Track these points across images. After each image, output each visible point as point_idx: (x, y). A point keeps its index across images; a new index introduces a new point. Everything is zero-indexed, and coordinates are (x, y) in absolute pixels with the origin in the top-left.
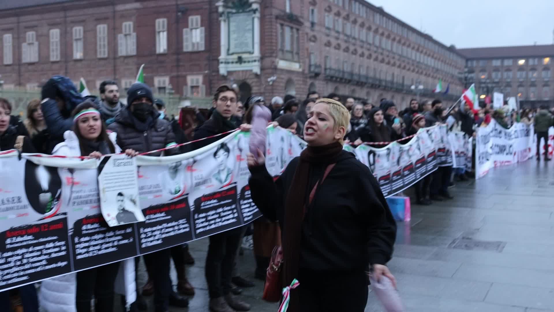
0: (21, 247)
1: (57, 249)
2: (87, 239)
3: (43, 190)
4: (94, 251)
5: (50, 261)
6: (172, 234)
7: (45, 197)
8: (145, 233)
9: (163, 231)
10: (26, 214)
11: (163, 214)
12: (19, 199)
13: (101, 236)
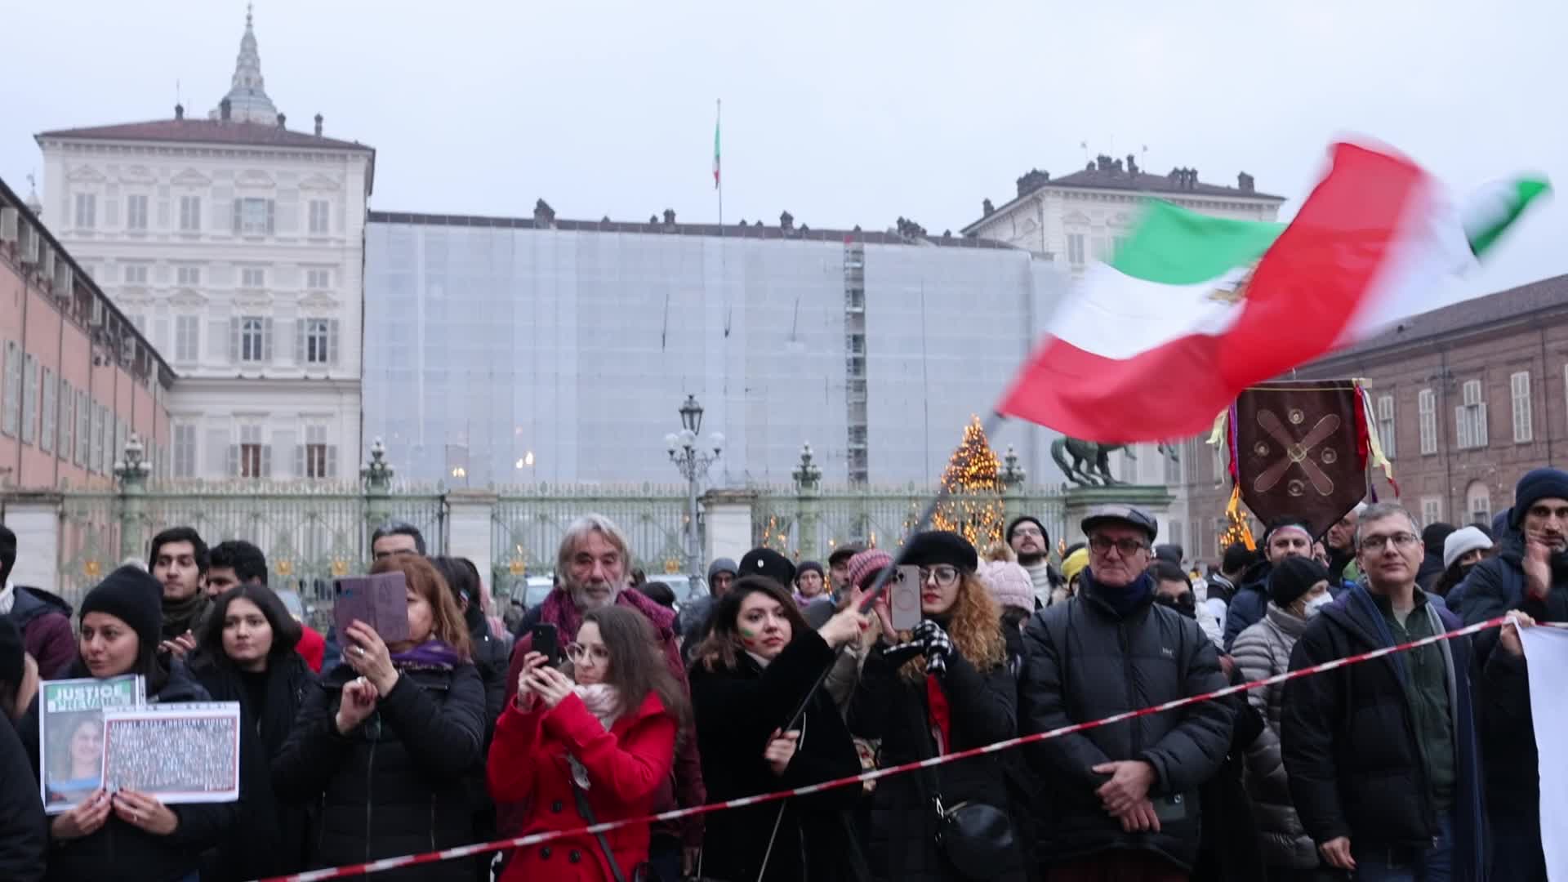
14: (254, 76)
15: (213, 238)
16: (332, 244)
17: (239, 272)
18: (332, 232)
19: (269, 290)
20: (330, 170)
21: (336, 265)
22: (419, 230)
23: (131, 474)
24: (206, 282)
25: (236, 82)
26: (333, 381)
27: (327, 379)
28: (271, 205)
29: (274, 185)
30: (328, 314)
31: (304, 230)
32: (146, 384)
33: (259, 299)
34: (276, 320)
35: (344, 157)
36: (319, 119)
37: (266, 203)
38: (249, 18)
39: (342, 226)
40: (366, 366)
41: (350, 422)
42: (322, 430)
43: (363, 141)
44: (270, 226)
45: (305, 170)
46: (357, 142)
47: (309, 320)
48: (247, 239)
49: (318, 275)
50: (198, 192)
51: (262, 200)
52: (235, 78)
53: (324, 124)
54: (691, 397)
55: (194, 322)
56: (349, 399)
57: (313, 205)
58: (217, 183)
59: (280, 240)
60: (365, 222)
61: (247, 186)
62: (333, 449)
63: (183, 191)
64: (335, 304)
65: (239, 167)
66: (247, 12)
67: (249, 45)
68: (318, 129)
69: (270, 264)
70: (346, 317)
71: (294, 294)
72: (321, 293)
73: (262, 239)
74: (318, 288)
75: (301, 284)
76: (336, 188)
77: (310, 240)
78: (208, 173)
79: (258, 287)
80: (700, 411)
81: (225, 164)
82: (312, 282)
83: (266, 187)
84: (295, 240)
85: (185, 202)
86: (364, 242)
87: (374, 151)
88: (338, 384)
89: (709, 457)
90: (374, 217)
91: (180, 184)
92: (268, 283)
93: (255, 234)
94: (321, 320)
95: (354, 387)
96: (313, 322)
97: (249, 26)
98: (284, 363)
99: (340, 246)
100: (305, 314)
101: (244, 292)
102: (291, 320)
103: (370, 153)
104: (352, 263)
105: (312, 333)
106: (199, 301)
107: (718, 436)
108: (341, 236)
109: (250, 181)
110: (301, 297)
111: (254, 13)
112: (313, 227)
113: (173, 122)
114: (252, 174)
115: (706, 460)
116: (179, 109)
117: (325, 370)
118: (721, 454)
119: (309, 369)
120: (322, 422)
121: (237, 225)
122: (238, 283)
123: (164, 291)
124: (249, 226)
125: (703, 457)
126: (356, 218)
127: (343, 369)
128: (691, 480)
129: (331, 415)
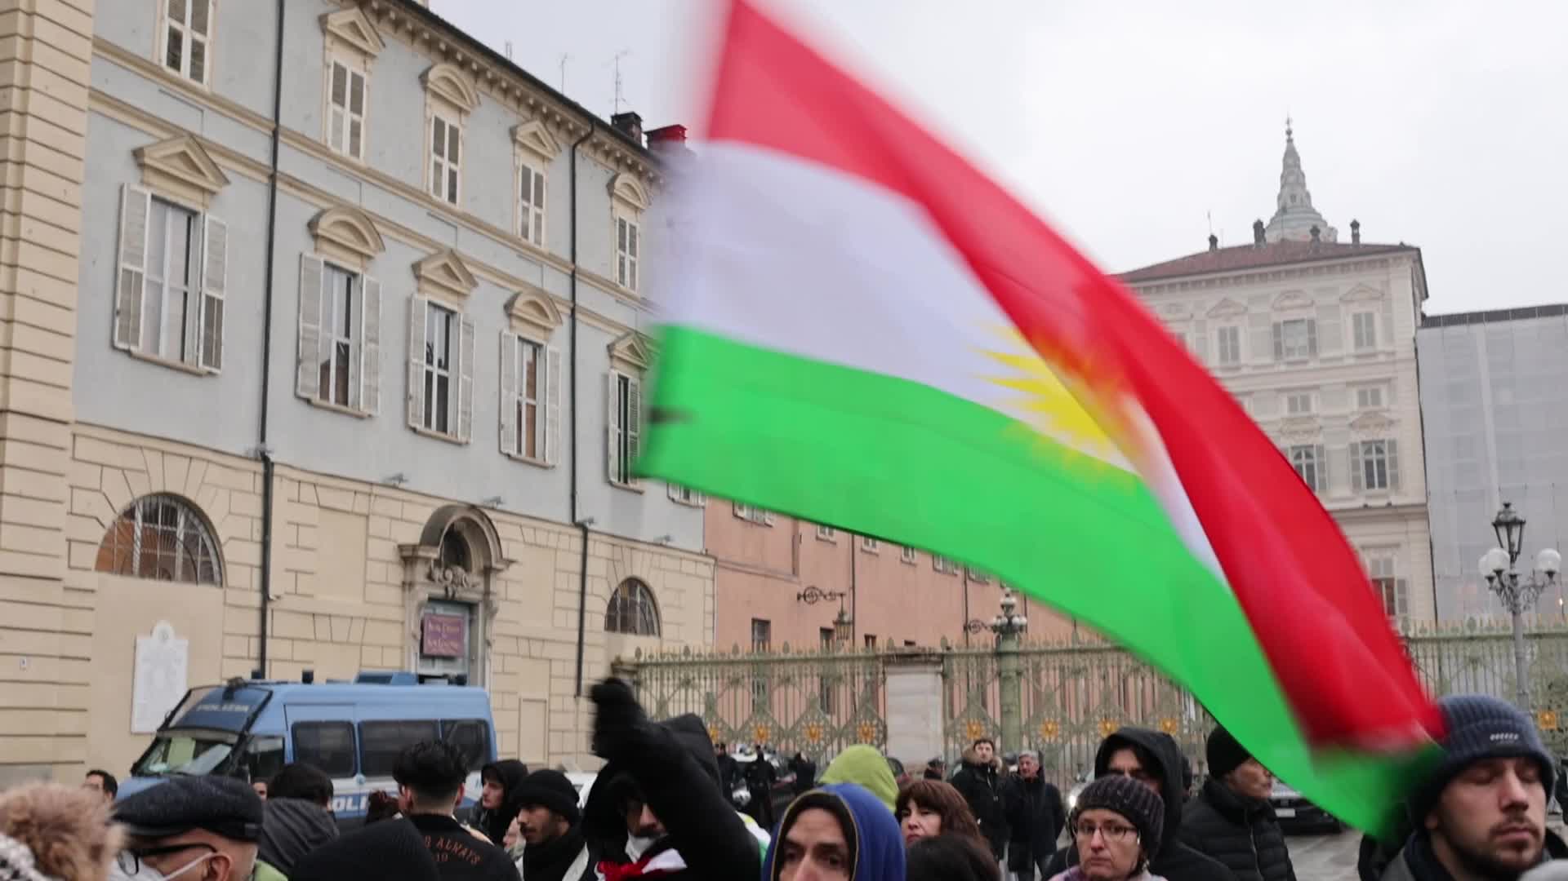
14: (1298, 191)
15: (1256, 367)
16: (1382, 358)
17: (1284, 400)
18: (1380, 344)
19: (1318, 416)
20: (1372, 278)
21: (1388, 381)
22: (1478, 329)
23: (1007, 630)
25: (1281, 202)
26: (1396, 507)
27: (1389, 505)
28: (1312, 324)
29: (1313, 303)
30: (1383, 435)
31: (1349, 347)
33: (1307, 426)
34: (1327, 447)
35: (1384, 262)
36: (1355, 225)
37: (1306, 322)
38: (1289, 133)
39: (1390, 338)
40: (1430, 488)
41: (1419, 551)
42: (1389, 563)
43: (1408, 242)
44: (1313, 346)
45: (1343, 283)
46: (1402, 244)
47: (1364, 443)
48: (1289, 363)
49: (1369, 393)
50: (1235, 322)
51: (1302, 321)
52: (1279, 197)
53: (1361, 230)
54: (1507, 505)
56: (1416, 526)
57: (1357, 319)
58: (1254, 309)
59: (1323, 361)
60: (1417, 328)
61: (1282, 309)
62: (1402, 583)
63: (1222, 323)
64: (1391, 423)
65: (1273, 290)
66: (1286, 127)
67: (1291, 159)
68: (1356, 236)
69: (1316, 387)
70: (1406, 437)
71: (1345, 417)
72: (1376, 413)
73: (1305, 362)
74: (1371, 408)
75: (1352, 405)
76: (1382, 297)
77: (1358, 357)
78: (1244, 302)
79: (1305, 414)
80: (1522, 523)
81: (1258, 289)
82: (1363, 401)
83: (1302, 307)
84: (1340, 359)
85: (1222, 334)
86: (1416, 350)
87: (1418, 250)
88: (1400, 511)
89: (1540, 584)
90: (1428, 322)
91: (1217, 316)
92: (1315, 407)
93: (1296, 357)
94: (1376, 442)
95: (1420, 512)
96: (1367, 445)
97: (1290, 141)
98: (1342, 493)
99: (1391, 359)
100: (1358, 437)
101: (1291, 421)
102: (1345, 446)
103: (1415, 253)
104: (1407, 376)
105: (1368, 457)
107: (1550, 557)
108: (1390, 349)
109: (1287, 303)
110: (1352, 419)
111: (1292, 127)
112: (1359, 342)
113: (1207, 253)
114: (1287, 295)
115: (1534, 586)
116: (1213, 240)
117: (1385, 496)
118: (1555, 578)
119: (1369, 497)
120: (1388, 554)
121: (1278, 350)
122: (1285, 412)
124: (1290, 351)
125: (1530, 583)
126: (1406, 326)
127: (1408, 493)
128: (1514, 613)
129: (1397, 546)
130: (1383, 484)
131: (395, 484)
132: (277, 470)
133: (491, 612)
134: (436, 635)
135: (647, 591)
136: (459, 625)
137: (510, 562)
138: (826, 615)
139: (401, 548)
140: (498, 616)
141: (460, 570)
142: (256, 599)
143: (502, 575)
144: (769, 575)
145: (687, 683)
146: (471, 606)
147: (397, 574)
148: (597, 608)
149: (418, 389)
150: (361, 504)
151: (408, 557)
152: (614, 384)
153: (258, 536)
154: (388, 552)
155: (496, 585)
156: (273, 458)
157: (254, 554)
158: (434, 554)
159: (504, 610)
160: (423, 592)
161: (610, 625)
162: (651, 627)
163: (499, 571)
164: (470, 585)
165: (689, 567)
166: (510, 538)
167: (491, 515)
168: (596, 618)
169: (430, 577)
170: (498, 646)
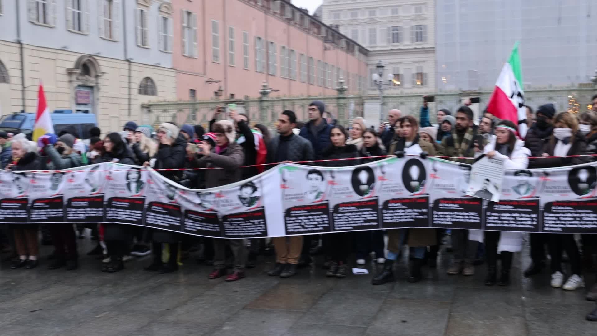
0: (347, 212)
1: (370, 215)
2: (392, 211)
3: (362, 183)
4: (396, 219)
5: (366, 221)
6: (462, 220)
7: (364, 188)
8: (438, 215)
9: (453, 216)
10: (351, 196)
11: (456, 206)
12: (348, 189)
13: (403, 211)
17: (390, 10)
19: (401, 16)
21: (425, 4)
24: (378, 15)
26: (425, 48)
27: (423, 47)
30: (422, 23)
32: (354, 55)
33: (397, 20)
34: (404, 27)
40: (437, 42)
41: (432, 64)
42: (421, 67)
47: (416, 26)
49: (419, 8)
55: (374, 30)
56: (431, 55)
64: (425, 19)
69: (400, 6)
70: (429, 24)
71: (410, 16)
72: (420, 15)
74: (418, 13)
75: (413, 12)
79: (396, 15)
88: (426, 50)
92: (401, 13)
94: (420, 25)
95: (432, 50)
98: (407, 43)
100: (414, 23)
101: (392, 17)
102: (409, 27)
104: (431, 3)
105: (417, 31)
106: (377, 22)
110: (413, 17)
117: (422, 44)
119: (417, 45)
120: (422, 64)
122: (390, 14)
123: (363, 20)
127: (430, 43)
129: (424, 62)
130: (421, 40)
131: (64, 49)
132: (24, 46)
133: (99, 89)
134: (81, 97)
135: (152, 81)
136: (88, 94)
137: (104, 73)
138: (215, 87)
139: (68, 70)
140: (101, 91)
141: (87, 76)
142: (20, 87)
143: (102, 77)
144: (195, 75)
145: (165, 111)
146: (92, 87)
147: (66, 78)
148: (135, 87)
149: (70, 18)
150: (53, 56)
151: (70, 73)
152: (139, 13)
153: (19, 67)
154: (63, 71)
155: (100, 81)
156: (23, 42)
157: (18, 73)
158: (78, 71)
159: (103, 89)
160: (76, 84)
161: (140, 92)
162: (154, 93)
163: (101, 76)
164: (91, 80)
165: (167, 73)
166: (103, 65)
167: (97, 58)
168: (135, 91)
169: (78, 79)
170: (102, 100)
